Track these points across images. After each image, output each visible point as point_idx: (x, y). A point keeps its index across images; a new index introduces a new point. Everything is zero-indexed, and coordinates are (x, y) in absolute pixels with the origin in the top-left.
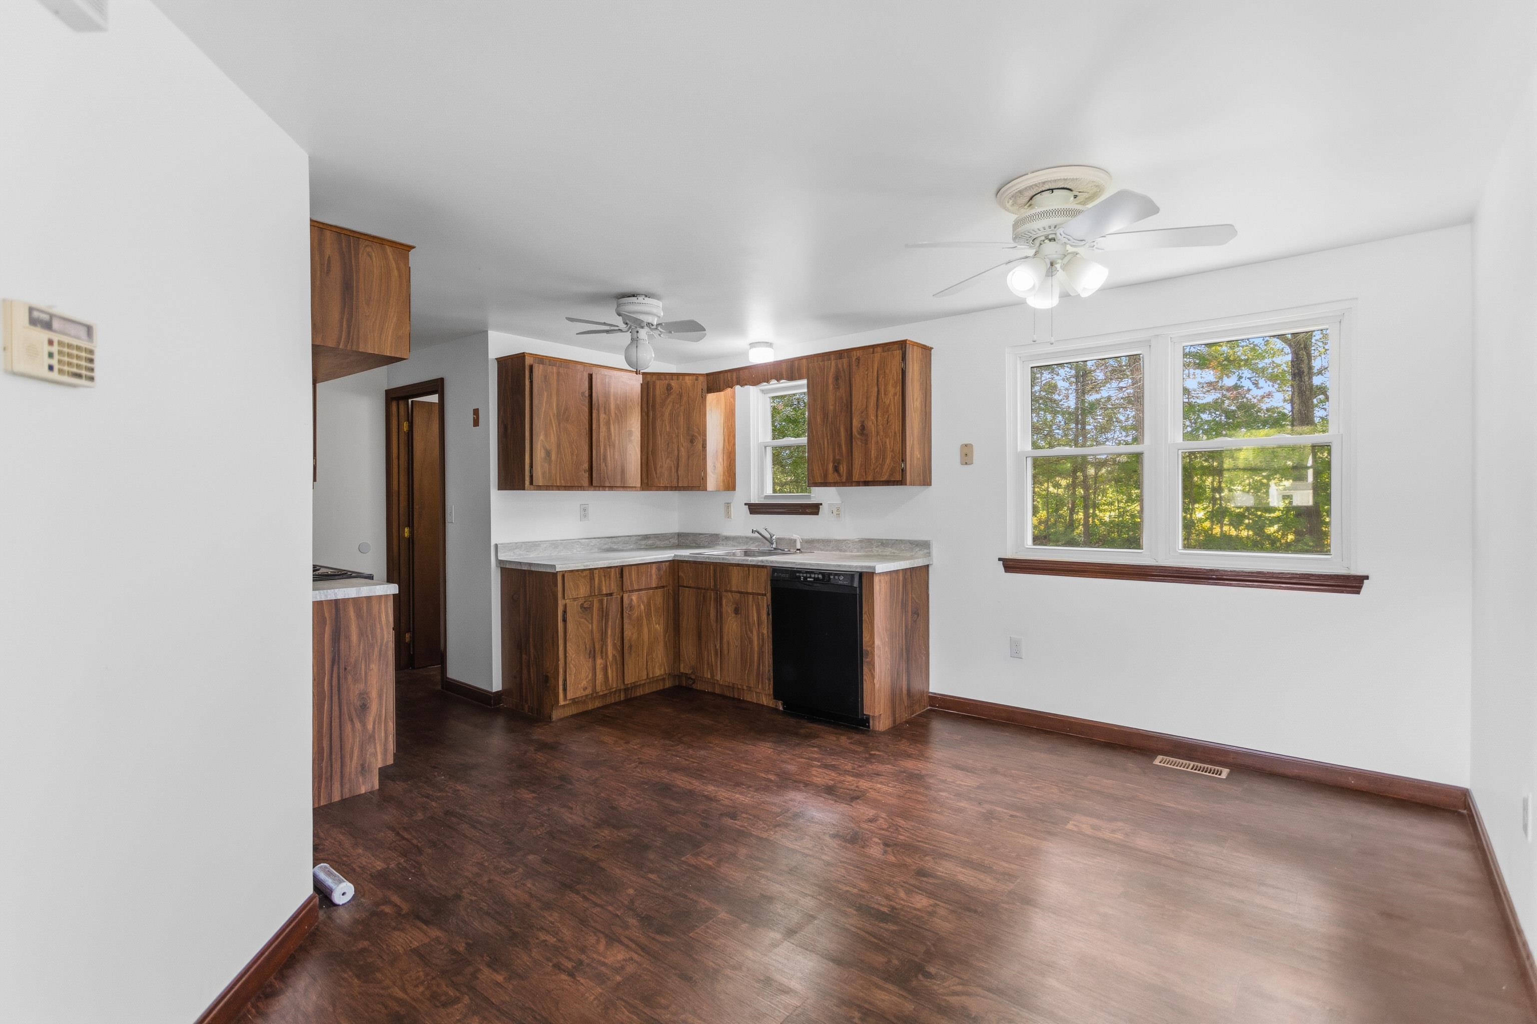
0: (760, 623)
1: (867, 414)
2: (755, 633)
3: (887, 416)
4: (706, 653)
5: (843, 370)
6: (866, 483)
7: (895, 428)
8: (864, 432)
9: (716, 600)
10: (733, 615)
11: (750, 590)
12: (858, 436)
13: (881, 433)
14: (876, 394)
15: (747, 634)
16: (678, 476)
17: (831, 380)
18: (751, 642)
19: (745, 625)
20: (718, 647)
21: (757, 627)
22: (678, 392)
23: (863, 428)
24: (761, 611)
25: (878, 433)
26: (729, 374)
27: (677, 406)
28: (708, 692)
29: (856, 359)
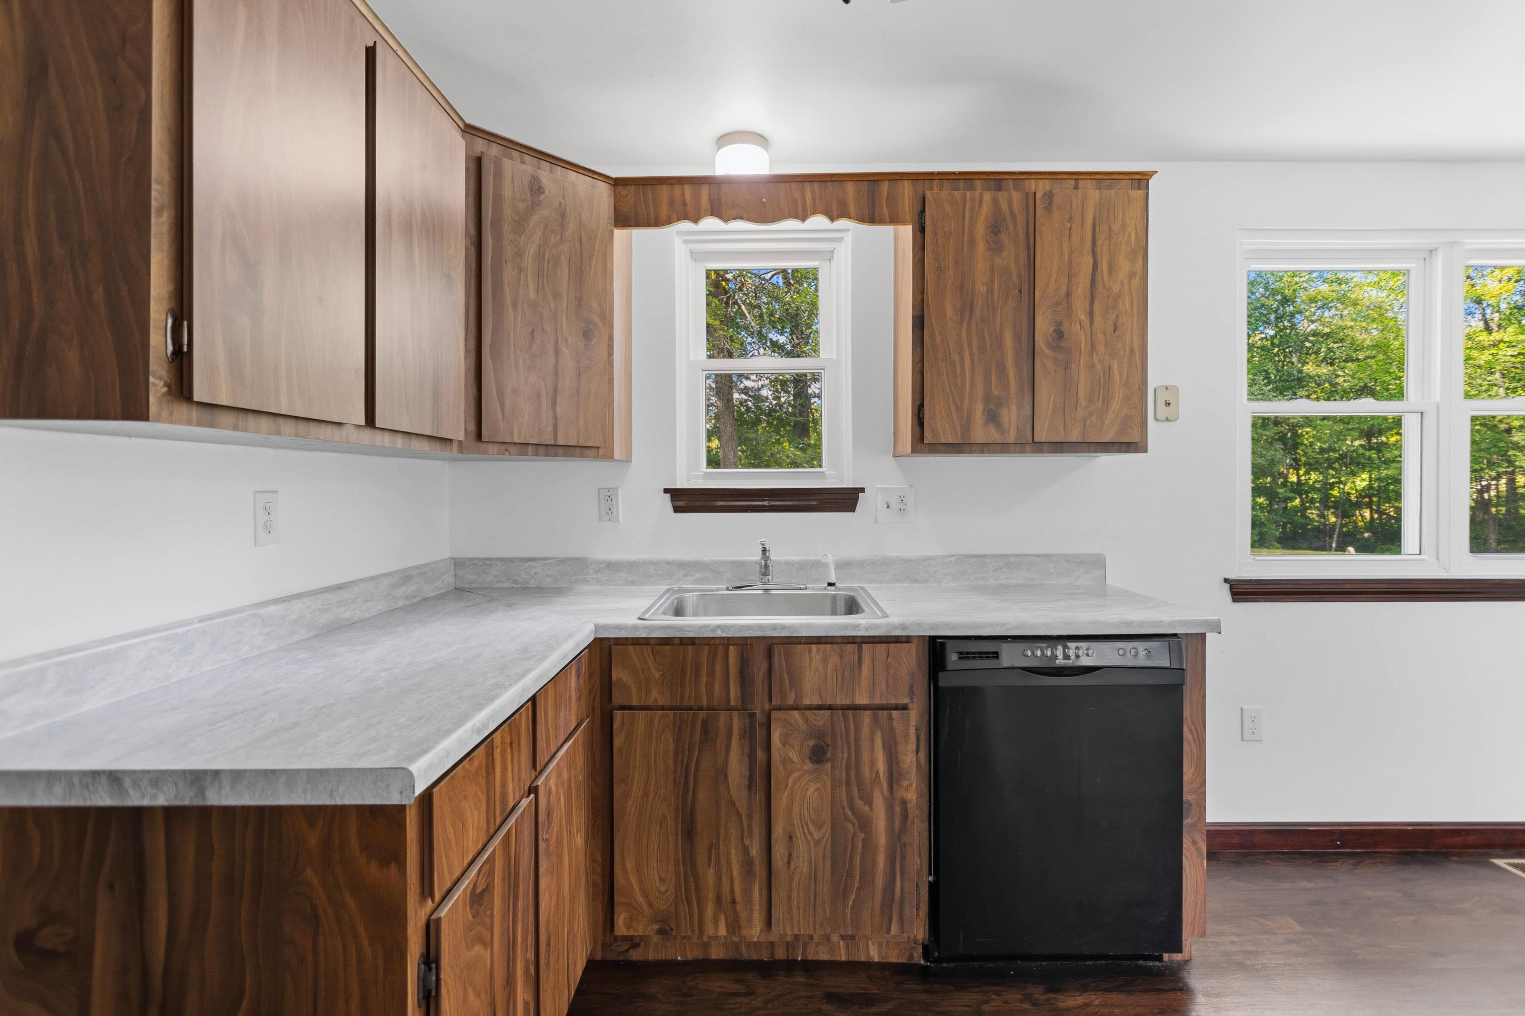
0: (894, 776)
1: (1069, 308)
2: (879, 802)
3: (1114, 317)
4: (711, 872)
5: (1012, 213)
6: (1059, 447)
7: (1132, 341)
8: (1063, 344)
9: (749, 734)
10: (809, 766)
11: (862, 699)
12: (1047, 351)
13: (1101, 348)
14: (1090, 270)
15: (852, 808)
16: (555, 418)
17: (981, 230)
18: (865, 824)
19: (848, 784)
20: (755, 850)
21: (885, 786)
22: (556, 205)
23: (1059, 334)
24: (900, 748)
25: (1093, 348)
26: (688, 189)
27: (554, 239)
28: (685, 963)
29: (1044, 195)
